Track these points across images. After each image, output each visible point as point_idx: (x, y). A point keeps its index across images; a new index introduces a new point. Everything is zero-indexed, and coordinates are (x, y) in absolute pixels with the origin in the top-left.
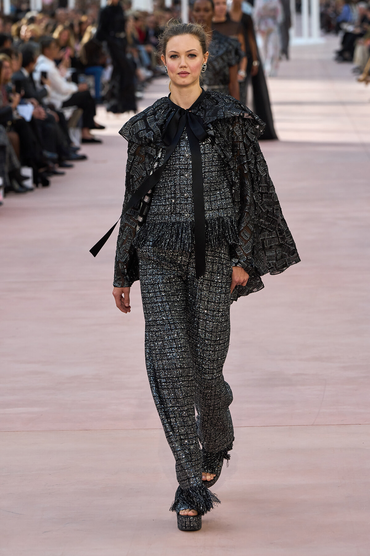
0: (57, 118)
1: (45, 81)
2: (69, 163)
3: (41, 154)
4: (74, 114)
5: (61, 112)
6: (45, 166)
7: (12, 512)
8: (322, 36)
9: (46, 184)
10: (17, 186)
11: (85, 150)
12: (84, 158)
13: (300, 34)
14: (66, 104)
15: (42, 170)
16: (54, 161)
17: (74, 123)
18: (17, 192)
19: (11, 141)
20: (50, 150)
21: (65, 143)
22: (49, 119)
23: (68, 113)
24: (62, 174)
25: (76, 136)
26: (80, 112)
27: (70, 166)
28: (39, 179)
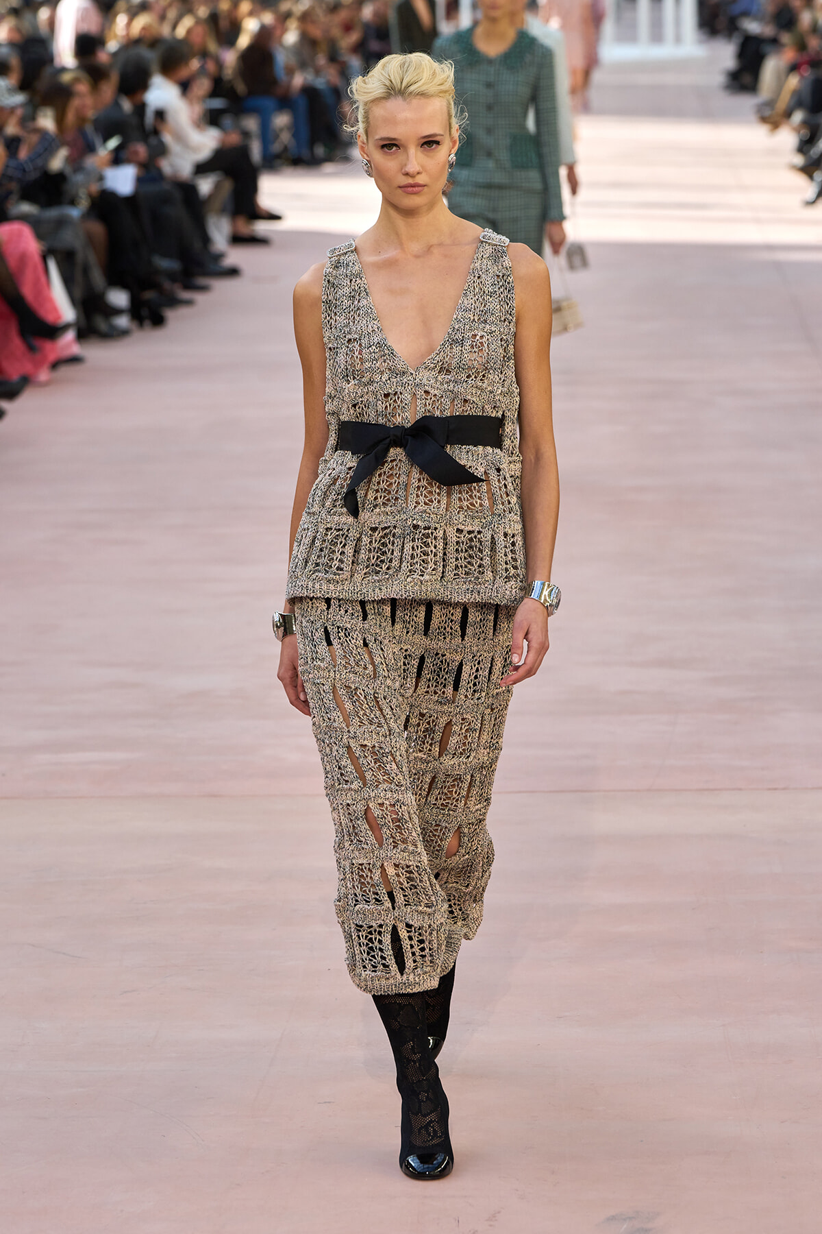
2: (202, 281)
4: (217, 187)
5: (191, 183)
6: (155, 286)
8: (701, 42)
9: (158, 321)
11: (235, 256)
12: (233, 272)
13: (657, 36)
14: (202, 169)
15: (149, 295)
17: (217, 204)
19: (90, 239)
20: (165, 255)
21: (197, 245)
23: (205, 186)
24: (189, 303)
25: (219, 231)
26: (228, 186)
27: (204, 289)
28: (145, 312)
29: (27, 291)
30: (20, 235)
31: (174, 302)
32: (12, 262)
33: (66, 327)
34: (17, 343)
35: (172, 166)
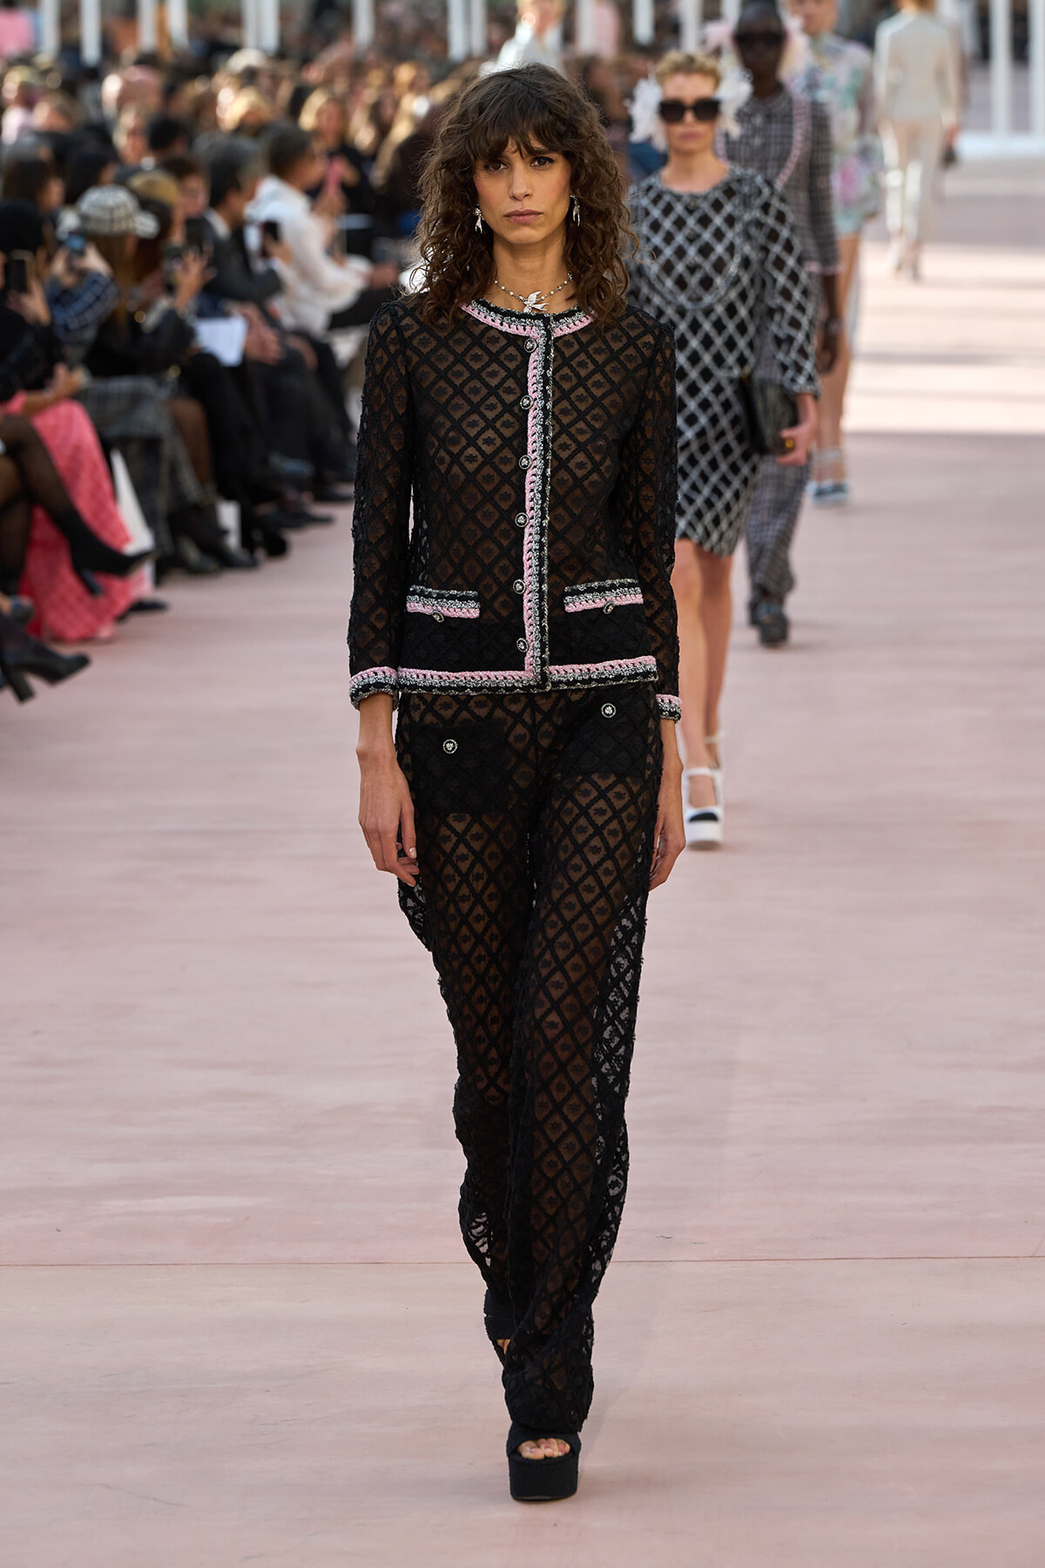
0: (310, 358)
1: (273, 248)
2: (345, 488)
3: (265, 462)
5: (325, 341)
6: (274, 496)
7: (155, 1499)
9: (278, 549)
10: (192, 553)
13: (1022, 121)
14: (340, 321)
15: (265, 510)
16: (300, 484)
18: (195, 572)
19: (178, 424)
20: (289, 453)
21: (335, 434)
22: (290, 362)
23: (346, 346)
24: (326, 520)
27: (347, 500)
28: (257, 535)
29: (84, 505)
30: (70, 418)
31: (303, 520)
32: (61, 461)
33: (139, 558)
34: (68, 581)
35: (294, 314)
